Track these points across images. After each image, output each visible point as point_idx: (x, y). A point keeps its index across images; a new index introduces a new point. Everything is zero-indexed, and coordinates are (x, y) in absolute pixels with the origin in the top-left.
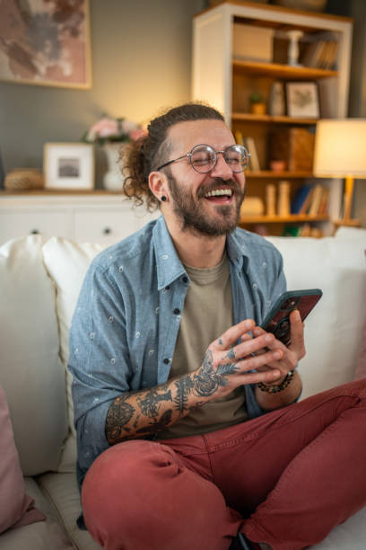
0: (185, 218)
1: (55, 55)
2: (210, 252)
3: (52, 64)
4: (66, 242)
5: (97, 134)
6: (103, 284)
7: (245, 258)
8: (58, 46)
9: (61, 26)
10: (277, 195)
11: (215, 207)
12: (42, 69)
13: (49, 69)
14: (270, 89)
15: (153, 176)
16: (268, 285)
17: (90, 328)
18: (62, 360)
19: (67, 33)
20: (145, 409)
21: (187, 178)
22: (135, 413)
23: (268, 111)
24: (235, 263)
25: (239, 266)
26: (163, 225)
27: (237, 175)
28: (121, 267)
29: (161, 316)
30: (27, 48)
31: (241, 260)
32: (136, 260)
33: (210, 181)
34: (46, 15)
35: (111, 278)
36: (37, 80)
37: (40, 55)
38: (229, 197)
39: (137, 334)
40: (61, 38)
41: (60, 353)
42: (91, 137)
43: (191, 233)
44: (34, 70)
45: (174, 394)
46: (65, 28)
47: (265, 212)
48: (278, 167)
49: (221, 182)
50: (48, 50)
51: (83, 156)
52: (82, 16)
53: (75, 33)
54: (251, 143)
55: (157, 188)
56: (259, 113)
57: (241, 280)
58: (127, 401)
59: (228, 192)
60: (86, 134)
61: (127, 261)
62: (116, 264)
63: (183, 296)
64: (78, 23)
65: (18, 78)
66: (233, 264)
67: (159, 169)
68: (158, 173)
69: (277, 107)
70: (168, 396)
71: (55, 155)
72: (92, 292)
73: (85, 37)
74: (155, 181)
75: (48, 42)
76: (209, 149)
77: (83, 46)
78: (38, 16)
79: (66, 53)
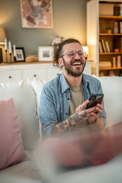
0: (68, 71)
1: (41, 18)
2: (76, 81)
3: (40, 21)
4: (38, 80)
5: (55, 43)
6: (47, 92)
7: (88, 83)
8: (42, 15)
9: (43, 9)
10: (117, 60)
11: (75, 67)
12: (37, 23)
13: (40, 23)
14: (114, 24)
15: (59, 59)
16: (96, 91)
17: (45, 105)
18: (37, 115)
19: (45, 11)
20: (61, 128)
21: (67, 59)
22: (58, 129)
23: (113, 32)
24: (85, 84)
25: (86, 85)
26: (63, 74)
27: (82, 58)
28: (51, 87)
29: (64, 101)
30: (32, 17)
31: (87, 83)
32: (56, 85)
33: (73, 60)
34: (39, 6)
35: (49, 90)
36: (36, 27)
37: (37, 19)
38: (80, 65)
39: (58, 106)
40: (43, 13)
41: (37, 113)
42: (53, 44)
43: (70, 76)
44: (35, 23)
45: (68, 123)
46: (45, 10)
47: (112, 66)
48: (117, 51)
49: (77, 60)
50: (39, 17)
51: (51, 50)
52: (50, 5)
53: (48, 11)
54: (107, 43)
55: (61, 63)
56: (109, 33)
57: (87, 90)
58: (56, 126)
59: (80, 63)
60: (51, 43)
61: (53, 85)
62: (50, 86)
63: (70, 94)
64: (49, 7)
65: (30, 27)
66: (84, 85)
67: (61, 58)
68: (61, 59)
69: (116, 30)
70: (66, 124)
71: (42, 50)
72: (44, 95)
73: (51, 12)
74: (60, 61)
75: (39, 15)
76: (74, 51)
77: (50, 15)
78: (36, 7)
79: (45, 17)
